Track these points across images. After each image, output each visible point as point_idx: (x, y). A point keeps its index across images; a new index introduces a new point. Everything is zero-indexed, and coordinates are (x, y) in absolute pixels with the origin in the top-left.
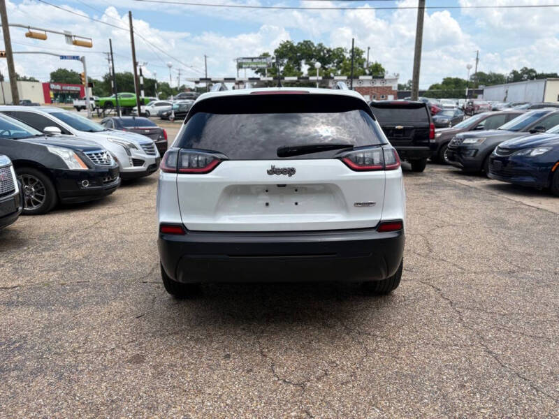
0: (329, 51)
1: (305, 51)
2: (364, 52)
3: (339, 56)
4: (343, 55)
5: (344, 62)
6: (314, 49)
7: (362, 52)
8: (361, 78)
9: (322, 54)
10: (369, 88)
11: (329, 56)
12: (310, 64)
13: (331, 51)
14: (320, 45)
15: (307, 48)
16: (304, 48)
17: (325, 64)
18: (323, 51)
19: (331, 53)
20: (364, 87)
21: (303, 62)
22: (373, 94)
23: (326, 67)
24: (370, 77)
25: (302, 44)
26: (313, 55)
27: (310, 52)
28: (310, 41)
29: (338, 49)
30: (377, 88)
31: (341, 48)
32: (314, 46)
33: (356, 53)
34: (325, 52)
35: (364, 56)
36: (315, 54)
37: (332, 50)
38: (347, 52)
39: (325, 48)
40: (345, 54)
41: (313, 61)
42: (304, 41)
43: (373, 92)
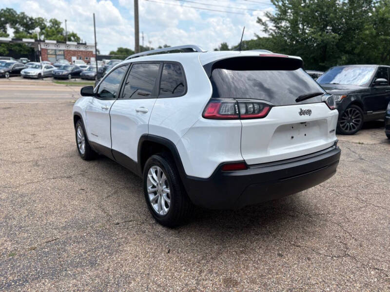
0: (31, 19)
1: (9, 17)
2: (62, 23)
3: (41, 24)
4: (44, 23)
5: (46, 29)
6: (17, 16)
7: (60, 23)
8: (68, 43)
9: (25, 21)
10: (75, 51)
11: (32, 23)
12: (14, 28)
13: (33, 20)
14: (23, 13)
15: (10, 15)
16: (8, 14)
17: (29, 30)
18: (26, 19)
19: (33, 21)
20: (71, 51)
21: (8, 26)
22: (78, 56)
23: (30, 31)
24: (76, 43)
25: (5, 11)
26: (17, 21)
27: (14, 19)
28: (12, 9)
29: (39, 18)
30: (82, 51)
31: (42, 18)
32: (17, 14)
33: (55, 23)
34: (28, 19)
35: (62, 26)
36: (18, 20)
37: (34, 18)
38: (47, 22)
39: (27, 17)
40: (45, 23)
41: (17, 26)
42: (7, 9)
43: (79, 54)
